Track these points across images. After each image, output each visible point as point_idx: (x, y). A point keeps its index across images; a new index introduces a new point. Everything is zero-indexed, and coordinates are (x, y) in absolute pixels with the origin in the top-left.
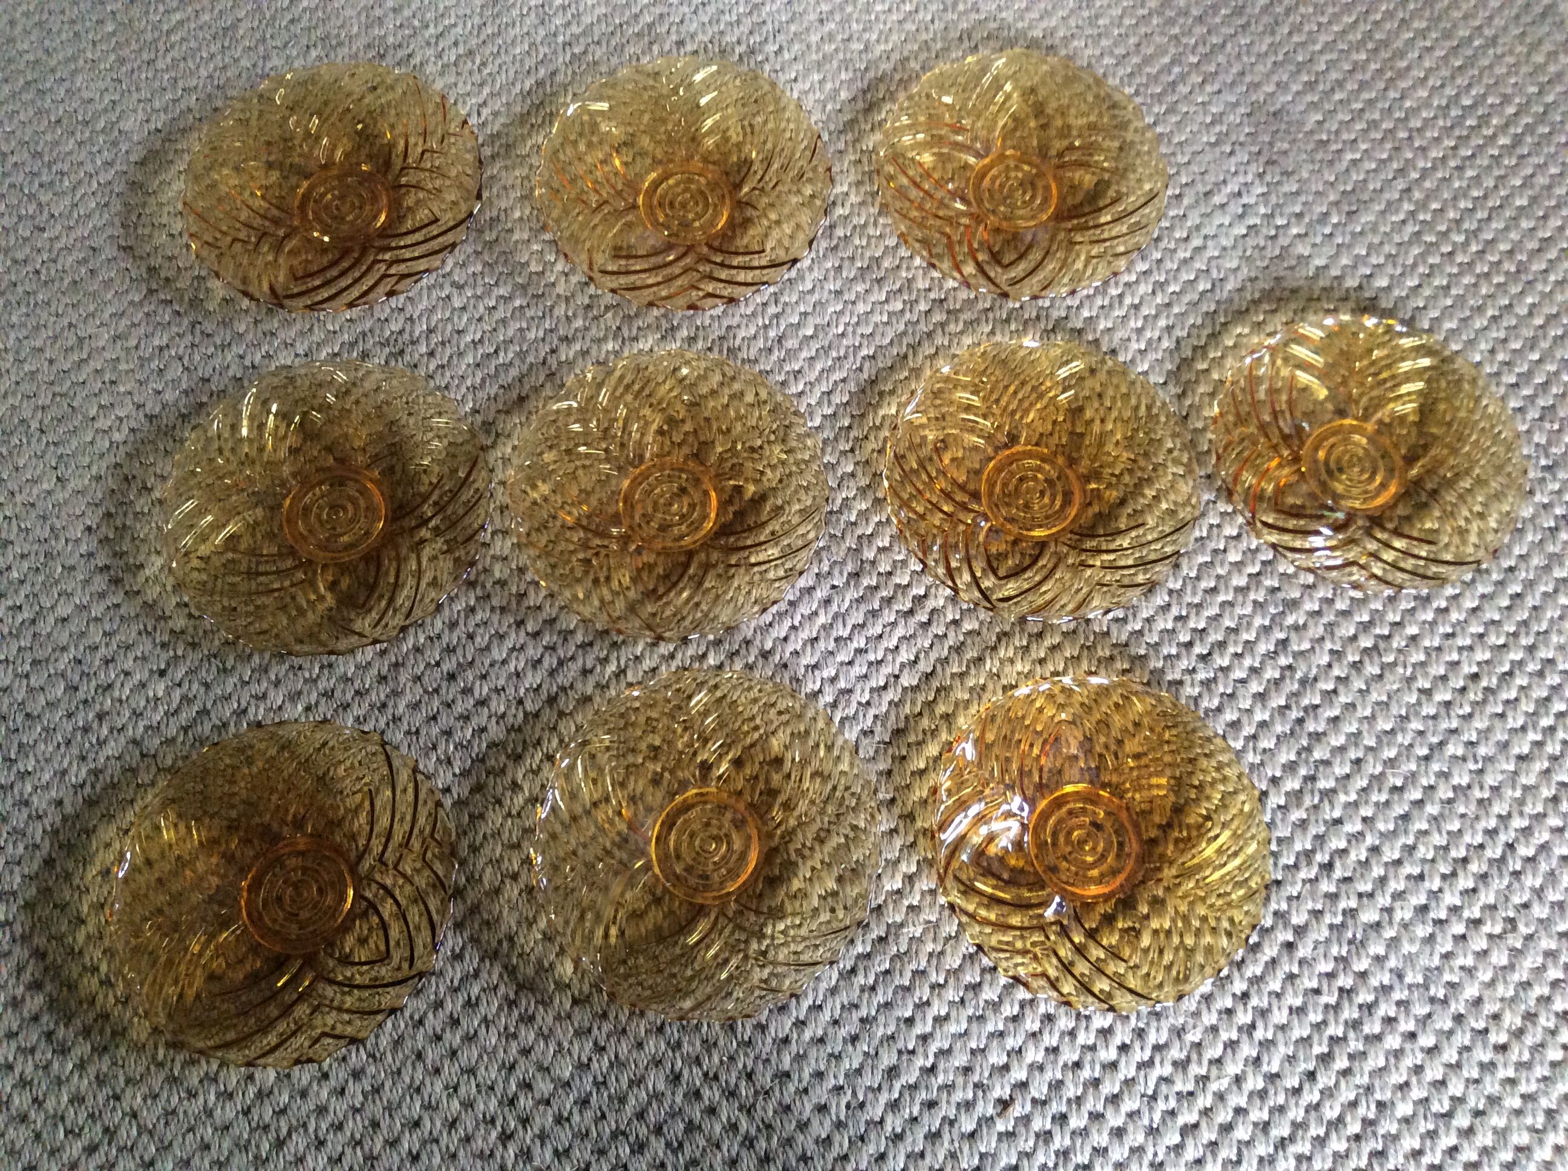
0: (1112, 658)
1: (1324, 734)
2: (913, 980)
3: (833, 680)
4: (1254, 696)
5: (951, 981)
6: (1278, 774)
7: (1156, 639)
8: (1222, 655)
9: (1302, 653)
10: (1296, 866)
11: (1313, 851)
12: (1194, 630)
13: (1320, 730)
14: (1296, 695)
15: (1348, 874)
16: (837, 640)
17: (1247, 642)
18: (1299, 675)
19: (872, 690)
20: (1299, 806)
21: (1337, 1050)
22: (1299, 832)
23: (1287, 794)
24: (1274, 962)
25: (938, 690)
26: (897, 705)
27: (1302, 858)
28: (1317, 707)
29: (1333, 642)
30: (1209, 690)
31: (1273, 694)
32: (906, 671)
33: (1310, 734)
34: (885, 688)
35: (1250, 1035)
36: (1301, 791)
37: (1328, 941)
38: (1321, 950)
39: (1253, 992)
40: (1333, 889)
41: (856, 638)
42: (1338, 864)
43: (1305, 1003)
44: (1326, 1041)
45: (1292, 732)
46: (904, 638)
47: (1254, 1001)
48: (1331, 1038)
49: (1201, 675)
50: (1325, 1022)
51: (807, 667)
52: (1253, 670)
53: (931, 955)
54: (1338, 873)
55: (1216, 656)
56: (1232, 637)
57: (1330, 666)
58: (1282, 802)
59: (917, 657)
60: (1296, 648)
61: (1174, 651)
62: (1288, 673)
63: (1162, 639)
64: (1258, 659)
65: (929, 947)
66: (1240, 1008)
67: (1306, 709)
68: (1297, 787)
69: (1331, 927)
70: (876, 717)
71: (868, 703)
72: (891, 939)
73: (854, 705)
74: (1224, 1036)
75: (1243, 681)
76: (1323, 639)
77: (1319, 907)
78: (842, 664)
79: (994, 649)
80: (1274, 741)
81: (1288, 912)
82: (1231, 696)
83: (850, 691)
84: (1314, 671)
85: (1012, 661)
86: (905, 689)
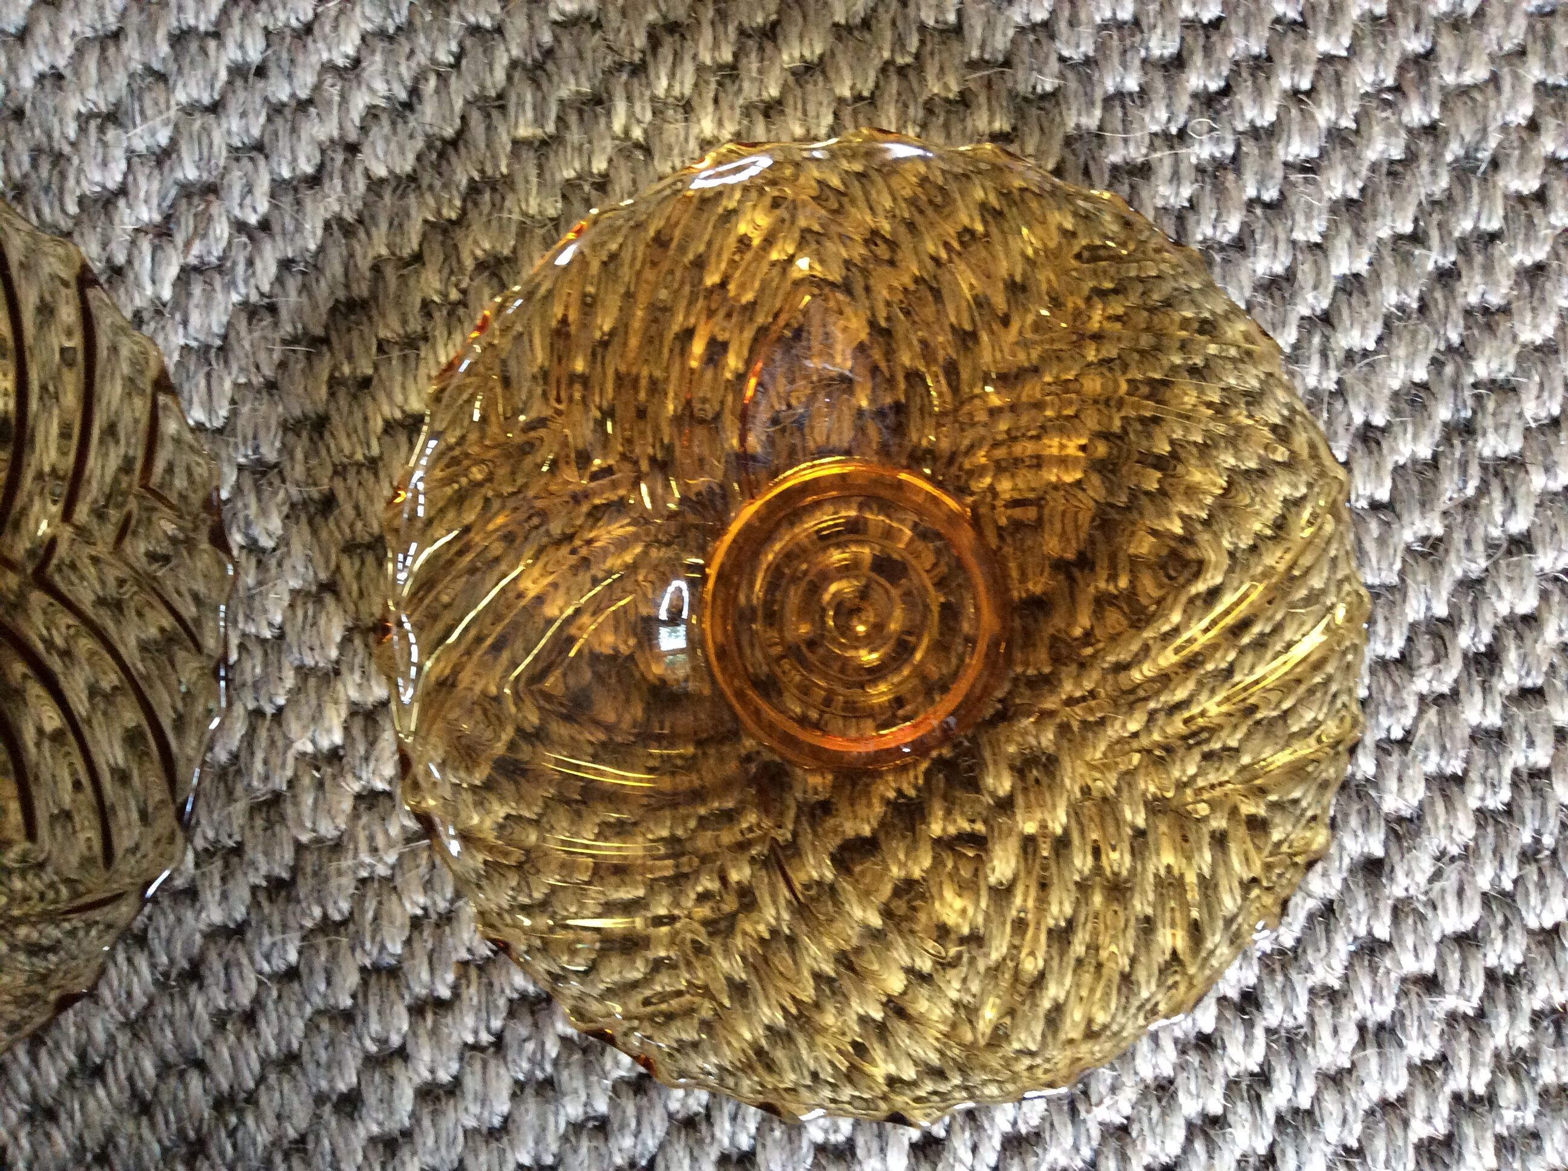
0: (965, 101)
1: (1505, 310)
2: (360, 994)
3: (163, 157)
4: (1334, 208)
5: (472, 993)
6: (1379, 419)
7: (1087, 48)
8: (1259, 94)
9: (1464, 91)
10: (1405, 662)
11: (1451, 622)
12: (1190, 25)
13: (1495, 300)
14: (1444, 204)
15: (1535, 680)
16: (179, 39)
17: (1328, 59)
18: (1453, 151)
19: (278, 187)
20: (1425, 504)
21: (1468, 1130)
22: (1422, 573)
23: (1399, 470)
24: (1328, 911)
25: (473, 189)
26: (348, 230)
27: (1424, 642)
28: (1493, 237)
29: (1549, 63)
30: (1220, 192)
31: (1384, 202)
32: (380, 131)
33: (1468, 313)
34: (315, 181)
35: (1256, 1101)
36: (1434, 462)
37: (1468, 854)
38: (1452, 877)
39: (1270, 994)
40: (1493, 719)
41: (233, 34)
42: (1512, 656)
43: (1399, 1016)
44: (1443, 1107)
45: (1423, 308)
46: (381, 33)
47: (1273, 1015)
48: (1457, 1097)
49: (1202, 151)
50: (1443, 1060)
51: (83, 120)
52: (1337, 137)
53: (416, 923)
54: (1510, 678)
55: (1243, 96)
56: (1290, 44)
57: (1533, 126)
58: (1383, 494)
59: (414, 92)
60: (1450, 79)
61: (1132, 84)
62: (1425, 146)
63: (1101, 47)
64: (1353, 107)
65: (415, 901)
66: (1235, 1036)
67: (1463, 246)
68: (1425, 452)
69: (1482, 816)
70: (285, 264)
71: (265, 225)
72: (303, 889)
73: (222, 229)
74: (1189, 1106)
75: (1309, 168)
76: (1522, 52)
77: (1455, 767)
78: (190, 109)
79: (639, 70)
80: (1376, 329)
81: (1374, 782)
82: (1276, 208)
83: (211, 190)
84: (1493, 141)
85: (687, 107)
86: (375, 185)
